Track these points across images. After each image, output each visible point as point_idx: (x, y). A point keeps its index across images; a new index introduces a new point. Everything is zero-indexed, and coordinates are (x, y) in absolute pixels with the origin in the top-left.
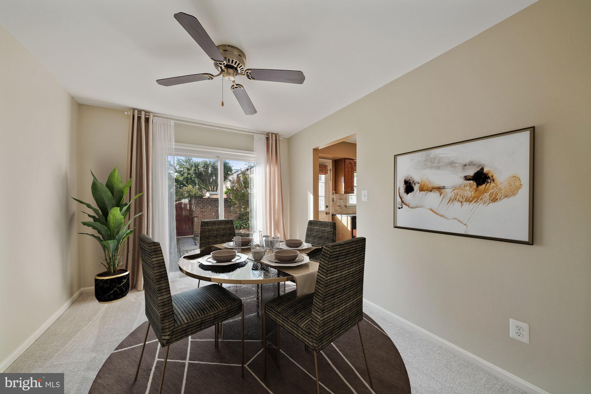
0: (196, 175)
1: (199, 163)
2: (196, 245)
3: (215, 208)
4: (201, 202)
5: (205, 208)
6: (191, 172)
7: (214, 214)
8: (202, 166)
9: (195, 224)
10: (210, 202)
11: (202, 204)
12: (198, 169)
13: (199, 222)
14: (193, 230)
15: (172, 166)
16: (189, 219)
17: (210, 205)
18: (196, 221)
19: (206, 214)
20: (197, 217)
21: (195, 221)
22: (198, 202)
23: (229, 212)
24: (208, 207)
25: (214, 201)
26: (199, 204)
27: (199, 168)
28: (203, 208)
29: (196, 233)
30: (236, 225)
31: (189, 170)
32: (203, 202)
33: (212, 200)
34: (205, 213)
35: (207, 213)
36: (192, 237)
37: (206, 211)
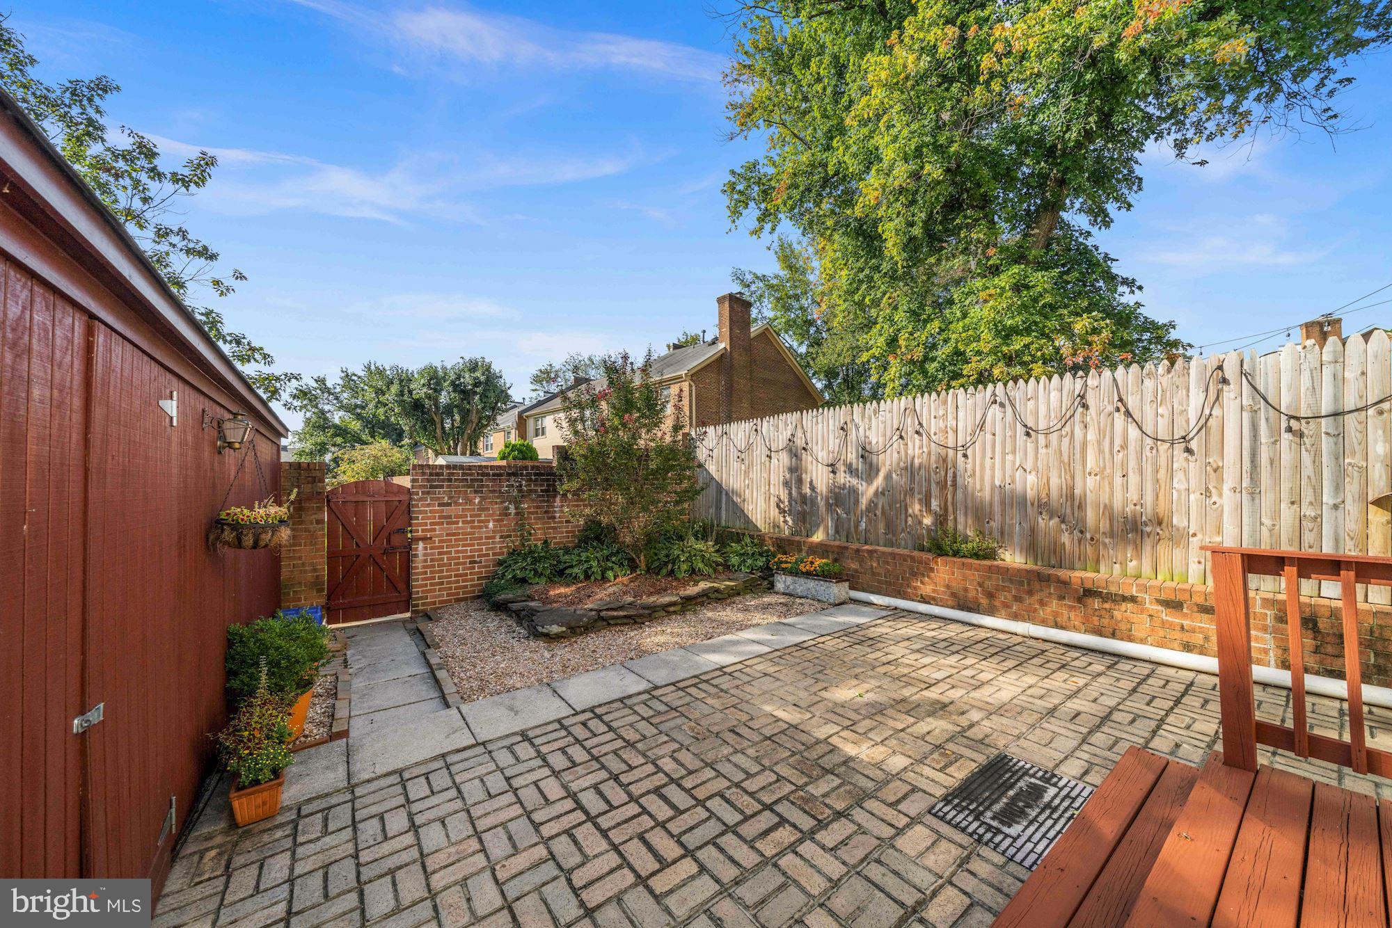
0: (404, 409)
1: (412, 373)
2: (448, 706)
3: (496, 503)
4: (443, 481)
5: (457, 504)
6: (390, 397)
7: (491, 525)
8: (422, 382)
9: (417, 568)
10: (477, 480)
11: (449, 486)
12: (410, 392)
13: (432, 560)
14: (410, 594)
15: (330, 393)
16: (393, 548)
17: (476, 492)
18: (421, 558)
19: (460, 524)
20: (424, 539)
21: (416, 556)
22: (428, 480)
23: (549, 518)
24: (469, 501)
25: (494, 475)
26: (436, 487)
27: (412, 386)
28: (449, 504)
29: (423, 604)
30: (586, 566)
31: (380, 392)
32: (450, 480)
33: (483, 475)
34: (457, 523)
35: (467, 522)
36: (404, 621)
37: (461, 516)
